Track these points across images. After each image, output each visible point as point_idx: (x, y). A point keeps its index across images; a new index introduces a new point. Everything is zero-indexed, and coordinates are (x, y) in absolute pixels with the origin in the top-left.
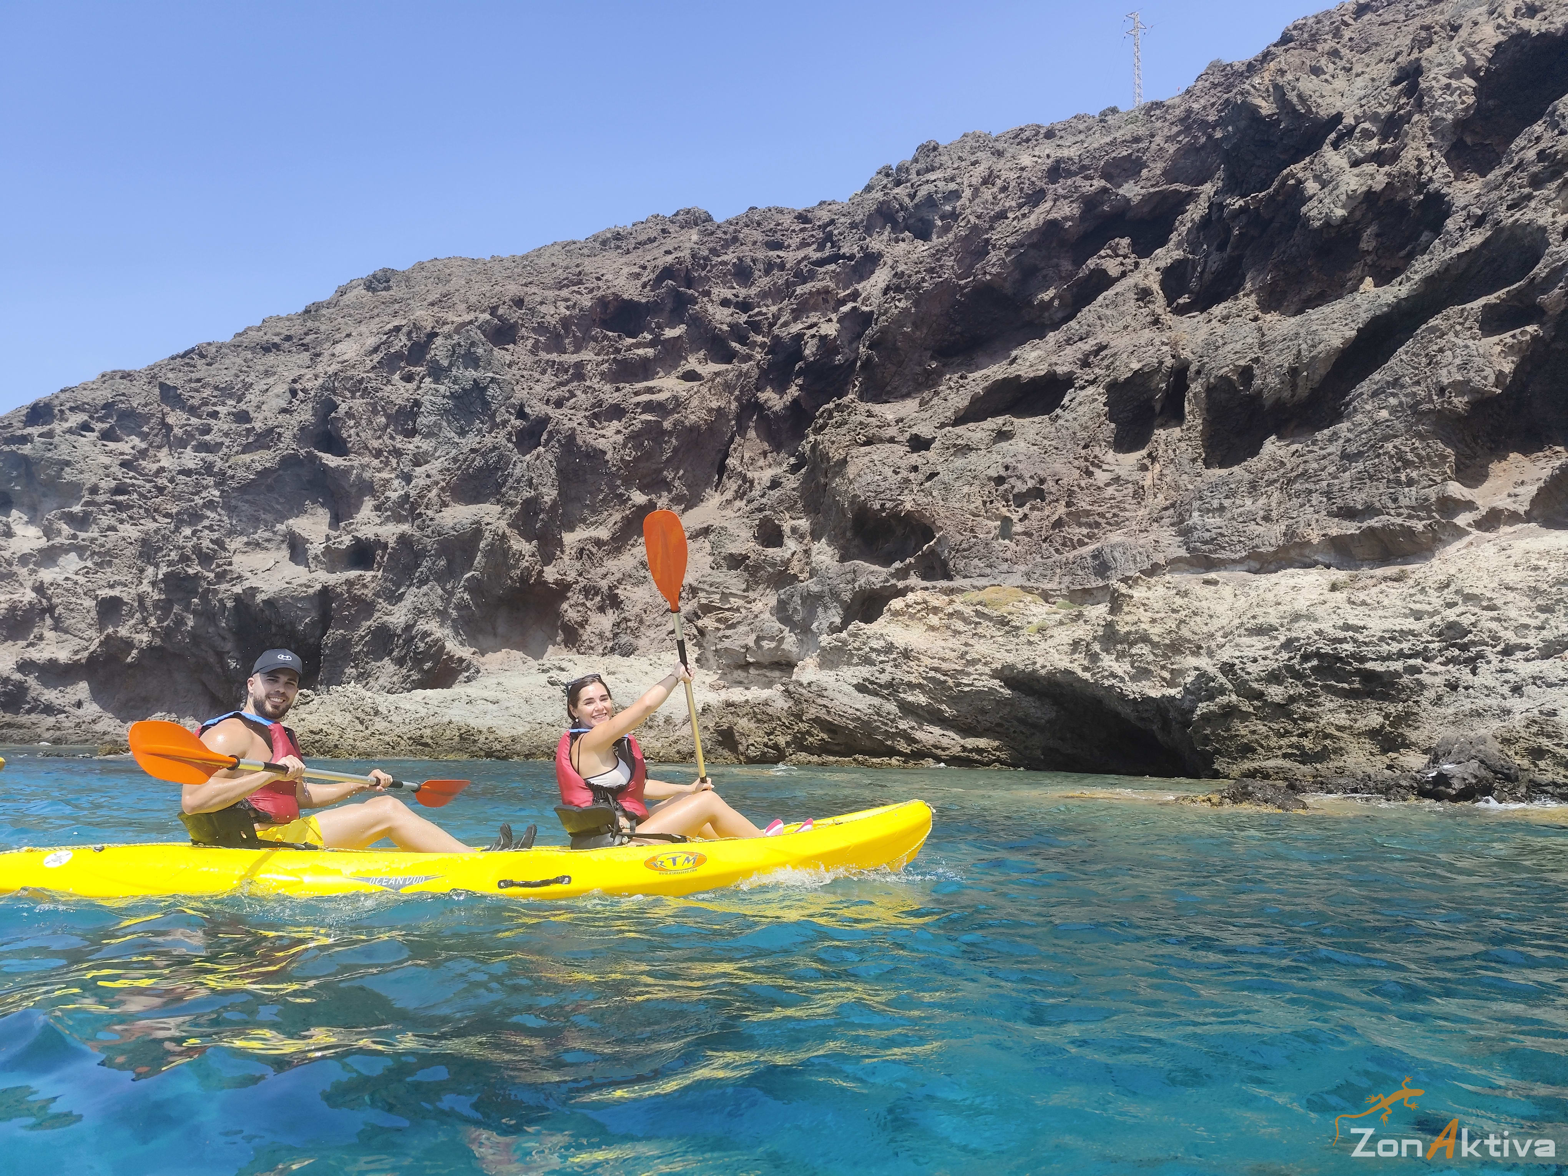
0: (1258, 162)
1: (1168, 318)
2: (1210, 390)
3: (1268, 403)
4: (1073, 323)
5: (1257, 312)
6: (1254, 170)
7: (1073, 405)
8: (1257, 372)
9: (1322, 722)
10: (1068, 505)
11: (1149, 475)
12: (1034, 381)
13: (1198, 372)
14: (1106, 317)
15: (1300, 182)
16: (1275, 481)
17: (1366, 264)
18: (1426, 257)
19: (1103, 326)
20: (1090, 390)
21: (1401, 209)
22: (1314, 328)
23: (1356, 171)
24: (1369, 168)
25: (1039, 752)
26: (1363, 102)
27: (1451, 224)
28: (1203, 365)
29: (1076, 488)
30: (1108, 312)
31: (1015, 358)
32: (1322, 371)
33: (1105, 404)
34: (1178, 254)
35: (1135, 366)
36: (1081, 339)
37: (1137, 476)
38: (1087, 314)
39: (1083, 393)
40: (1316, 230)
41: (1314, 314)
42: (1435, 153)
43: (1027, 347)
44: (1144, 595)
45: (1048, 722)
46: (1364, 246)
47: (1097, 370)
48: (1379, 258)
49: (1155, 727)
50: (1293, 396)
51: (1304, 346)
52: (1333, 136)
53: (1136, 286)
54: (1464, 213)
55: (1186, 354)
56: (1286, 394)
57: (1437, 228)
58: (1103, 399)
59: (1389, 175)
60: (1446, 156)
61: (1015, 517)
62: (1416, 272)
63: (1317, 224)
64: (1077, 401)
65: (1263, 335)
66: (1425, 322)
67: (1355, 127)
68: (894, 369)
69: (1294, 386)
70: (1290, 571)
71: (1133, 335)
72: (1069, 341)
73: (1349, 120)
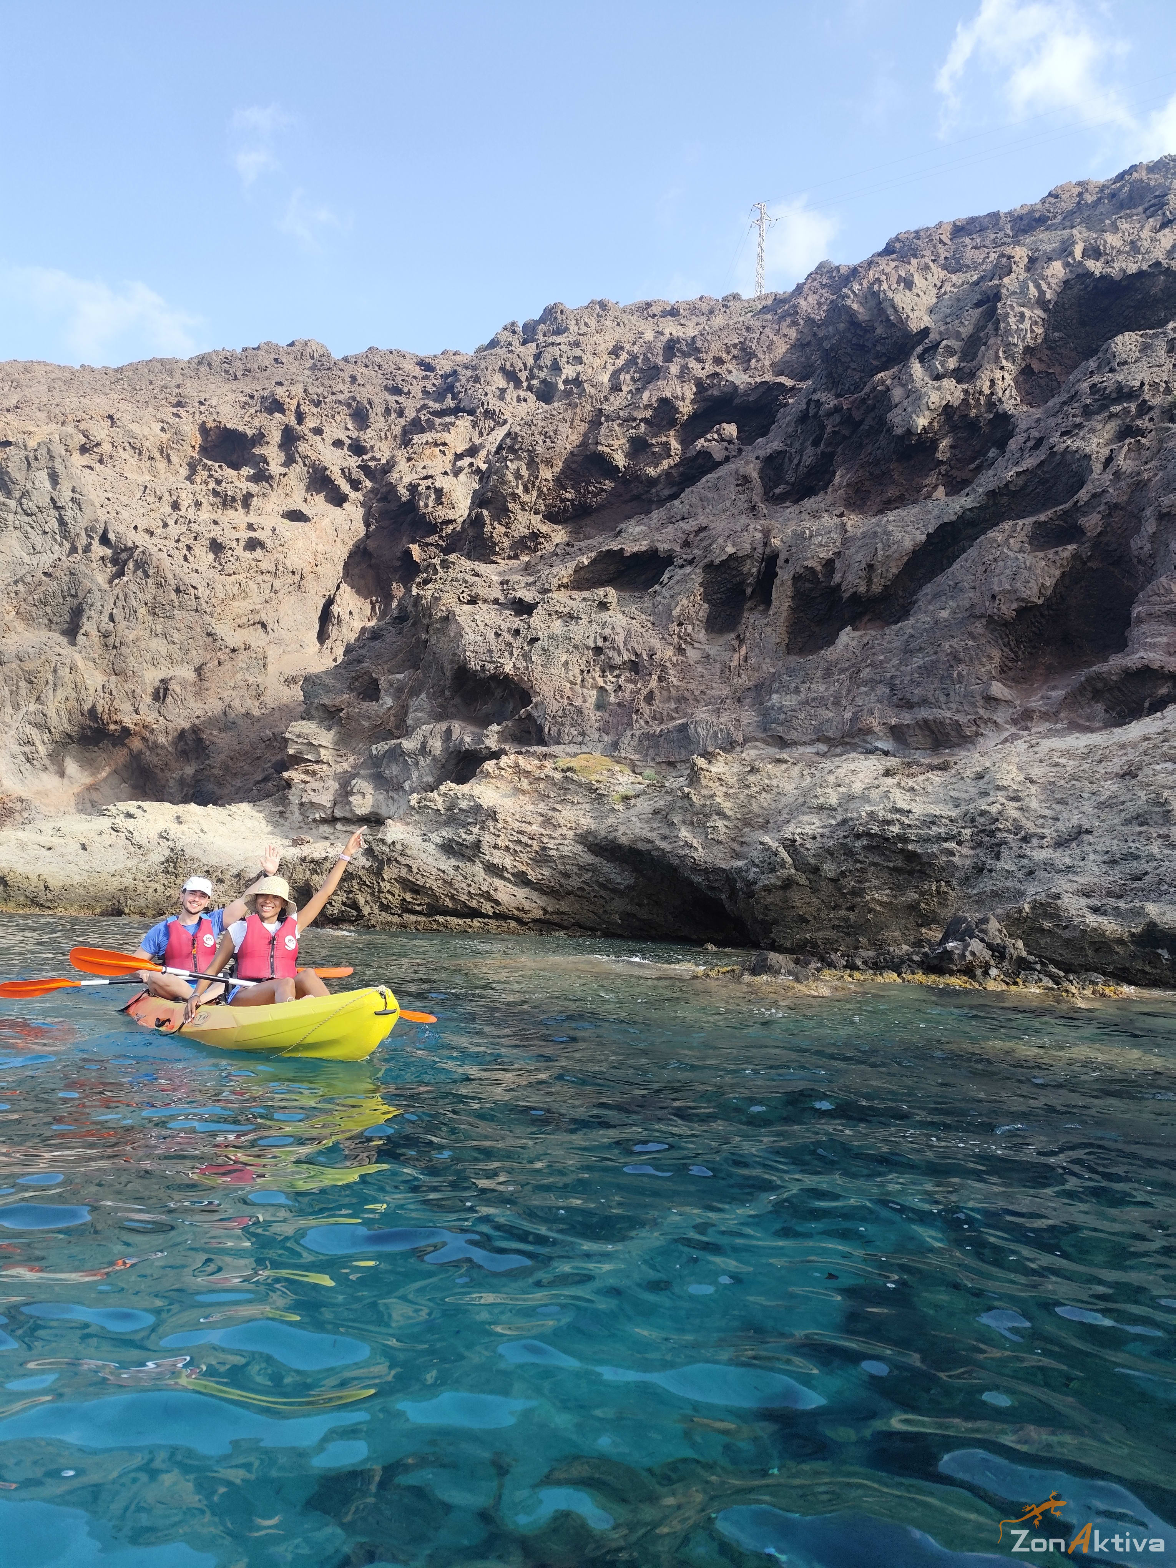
0: (853, 365)
1: (762, 507)
2: (796, 578)
3: (846, 596)
4: (676, 502)
5: (842, 509)
6: (849, 371)
7: (672, 582)
8: (837, 565)
9: (868, 898)
10: (660, 679)
11: (736, 656)
12: (635, 555)
13: (787, 561)
14: (708, 499)
15: (888, 389)
16: (847, 670)
17: (940, 473)
18: (991, 473)
19: (704, 508)
20: (688, 569)
21: (972, 425)
22: (891, 528)
23: (936, 384)
24: (949, 383)
25: (617, 916)
26: (948, 320)
27: (1013, 444)
28: (791, 555)
29: (668, 664)
30: (710, 495)
31: (620, 531)
32: (895, 571)
33: (701, 585)
34: (776, 445)
35: (730, 550)
36: (683, 519)
37: (725, 656)
38: (690, 495)
39: (681, 572)
40: (899, 437)
41: (891, 516)
42: (1006, 375)
43: (633, 522)
44: (721, 770)
45: (627, 887)
46: (940, 456)
47: (696, 551)
48: (952, 468)
49: (723, 897)
50: (868, 591)
51: (879, 545)
52: (919, 349)
53: (737, 472)
54: (1025, 435)
55: (776, 542)
56: (862, 589)
57: (1002, 446)
58: (700, 580)
59: (966, 392)
60: (1014, 380)
61: (610, 688)
62: (980, 485)
63: (899, 431)
64: (676, 578)
65: (846, 531)
66: (985, 533)
67: (939, 344)
68: (503, 529)
69: (870, 581)
70: (853, 755)
71: (731, 520)
72: (671, 520)
73: (933, 336)
